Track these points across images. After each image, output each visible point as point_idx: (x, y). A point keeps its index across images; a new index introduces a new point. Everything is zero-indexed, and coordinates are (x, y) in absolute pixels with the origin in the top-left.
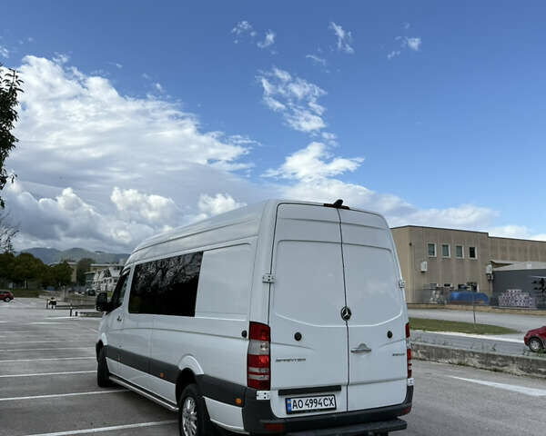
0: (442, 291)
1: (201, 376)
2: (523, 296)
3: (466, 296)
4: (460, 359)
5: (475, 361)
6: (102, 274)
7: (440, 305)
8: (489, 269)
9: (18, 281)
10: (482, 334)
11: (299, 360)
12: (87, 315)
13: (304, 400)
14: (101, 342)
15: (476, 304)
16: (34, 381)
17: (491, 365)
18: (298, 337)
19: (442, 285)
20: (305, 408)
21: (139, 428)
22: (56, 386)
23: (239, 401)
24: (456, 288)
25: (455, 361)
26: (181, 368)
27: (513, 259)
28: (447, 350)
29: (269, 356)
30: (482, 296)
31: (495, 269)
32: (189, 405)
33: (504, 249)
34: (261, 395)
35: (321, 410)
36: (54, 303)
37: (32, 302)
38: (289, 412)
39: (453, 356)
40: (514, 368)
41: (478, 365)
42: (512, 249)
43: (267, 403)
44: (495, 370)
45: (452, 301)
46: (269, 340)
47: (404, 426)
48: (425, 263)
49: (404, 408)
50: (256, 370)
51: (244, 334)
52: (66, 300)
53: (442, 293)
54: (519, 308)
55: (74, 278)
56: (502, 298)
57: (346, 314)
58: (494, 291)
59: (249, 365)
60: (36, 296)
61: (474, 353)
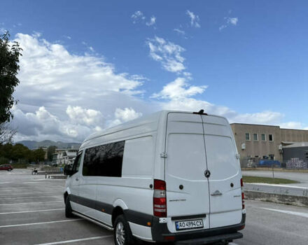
0: (254, 160)
1: (126, 210)
2: (300, 162)
3: (268, 163)
4: (268, 198)
5: (276, 199)
6: (62, 155)
7: (254, 168)
8: (280, 147)
9: (15, 160)
10: (278, 183)
11: (183, 200)
12: (55, 177)
13: (185, 223)
14: (67, 193)
15: (274, 167)
16: (30, 215)
17: (285, 201)
18: (181, 187)
19: (254, 157)
20: (186, 227)
21: (92, 240)
22: (42, 218)
23: (149, 224)
24: (262, 158)
25: (265, 199)
26: (115, 206)
27: (294, 141)
28: (260, 193)
29: (166, 198)
30: (277, 162)
31: (284, 147)
32: (120, 226)
33: (289, 135)
34: (162, 220)
35: (195, 228)
36: (36, 171)
37: (24, 171)
38: (177, 229)
39: (263, 197)
40: (298, 203)
41: (278, 201)
42: (293, 135)
43: (165, 225)
44: (288, 204)
45: (260, 166)
46: (165, 189)
47: (241, 236)
48: (244, 144)
49: (241, 226)
50: (159, 206)
51: (151, 186)
52: (42, 169)
53: (254, 161)
54: (298, 169)
55: (46, 157)
56: (288, 163)
57: (207, 174)
58: (283, 159)
59: (154, 203)
60: (25, 167)
61: (275, 195)
